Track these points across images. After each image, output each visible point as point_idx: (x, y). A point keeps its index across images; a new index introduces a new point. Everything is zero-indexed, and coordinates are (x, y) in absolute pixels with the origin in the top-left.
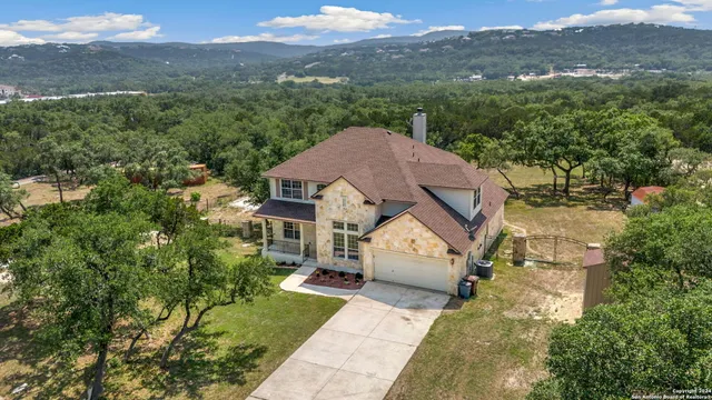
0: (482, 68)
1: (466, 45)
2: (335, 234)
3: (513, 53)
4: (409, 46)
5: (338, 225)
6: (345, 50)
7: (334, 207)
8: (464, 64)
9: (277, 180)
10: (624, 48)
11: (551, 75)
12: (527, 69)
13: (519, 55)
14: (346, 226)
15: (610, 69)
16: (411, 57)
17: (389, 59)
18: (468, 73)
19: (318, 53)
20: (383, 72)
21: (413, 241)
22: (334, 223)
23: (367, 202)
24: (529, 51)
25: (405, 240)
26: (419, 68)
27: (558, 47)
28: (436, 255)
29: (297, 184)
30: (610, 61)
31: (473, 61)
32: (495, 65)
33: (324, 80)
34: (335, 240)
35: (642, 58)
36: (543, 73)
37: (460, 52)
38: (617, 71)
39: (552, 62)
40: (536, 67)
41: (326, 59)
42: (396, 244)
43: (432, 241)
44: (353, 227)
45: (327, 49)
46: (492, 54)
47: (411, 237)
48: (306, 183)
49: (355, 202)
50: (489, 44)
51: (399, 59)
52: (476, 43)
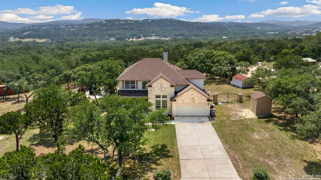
0: (114, 36)
1: (105, 25)
2: (156, 101)
3: (125, 29)
4: (77, 25)
5: (158, 97)
6: (43, 26)
7: (157, 90)
8: (106, 34)
9: (123, 81)
10: (166, 28)
11: (143, 39)
12: (133, 36)
13: (128, 30)
14: (161, 97)
15: (164, 36)
16: (80, 30)
17: (68, 31)
18: (108, 37)
19: (29, 27)
20: (68, 37)
21: (193, 99)
22: (156, 96)
23: (172, 86)
24: (132, 29)
25: (190, 99)
26: (85, 35)
27: (143, 27)
28: (202, 103)
29: (133, 82)
30: (163, 33)
31: (110, 32)
32: (119, 34)
33: (38, 40)
34: (156, 103)
35: (173, 32)
36: (139, 38)
37: (103, 28)
38: (166, 37)
39: (142, 33)
40: (136, 35)
41: (34, 30)
42: (186, 101)
43: (201, 98)
44: (164, 97)
45: (34, 25)
46: (117, 30)
47: (192, 97)
48: (137, 82)
49: (166, 86)
50: (115, 25)
51: (74, 31)
52: (109, 24)
